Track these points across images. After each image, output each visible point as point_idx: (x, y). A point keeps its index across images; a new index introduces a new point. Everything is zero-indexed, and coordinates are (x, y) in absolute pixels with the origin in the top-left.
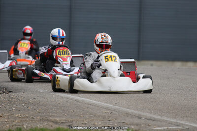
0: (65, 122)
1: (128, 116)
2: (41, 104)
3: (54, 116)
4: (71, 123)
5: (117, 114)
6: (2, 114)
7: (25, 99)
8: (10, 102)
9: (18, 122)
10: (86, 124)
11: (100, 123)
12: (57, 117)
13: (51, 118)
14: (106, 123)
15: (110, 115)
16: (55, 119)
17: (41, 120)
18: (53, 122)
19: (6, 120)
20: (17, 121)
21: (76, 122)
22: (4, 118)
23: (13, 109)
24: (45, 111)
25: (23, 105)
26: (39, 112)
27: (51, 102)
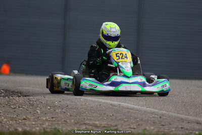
0: (106, 126)
1: (183, 121)
2: (70, 107)
3: (91, 120)
4: (116, 128)
5: (169, 119)
6: (26, 117)
7: (48, 102)
8: (32, 105)
9: (49, 125)
10: (134, 128)
11: (152, 128)
12: (95, 121)
13: (88, 122)
14: (160, 128)
15: (160, 120)
16: (94, 122)
17: (76, 123)
18: (91, 125)
19: (34, 123)
20: (47, 124)
21: (122, 126)
22: (30, 121)
23: (37, 112)
24: (77, 114)
25: (49, 108)
26: (71, 116)
27: (81, 105)
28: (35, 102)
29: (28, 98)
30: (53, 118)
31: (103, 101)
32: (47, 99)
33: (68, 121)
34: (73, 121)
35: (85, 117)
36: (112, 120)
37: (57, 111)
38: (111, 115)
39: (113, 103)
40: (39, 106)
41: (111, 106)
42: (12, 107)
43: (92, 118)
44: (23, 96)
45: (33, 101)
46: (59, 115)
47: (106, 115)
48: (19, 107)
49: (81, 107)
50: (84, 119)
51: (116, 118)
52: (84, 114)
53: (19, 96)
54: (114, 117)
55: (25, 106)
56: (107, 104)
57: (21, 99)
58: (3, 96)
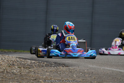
7: (81, 70)
8: (71, 72)
23: (74, 76)
24: (98, 78)
25: (81, 74)
26: (94, 79)
27: (101, 72)
28: (73, 70)
29: (68, 67)
30: (83, 80)
31: (115, 70)
32: (80, 68)
33: (93, 82)
34: (96, 82)
35: (103, 80)
36: (120, 81)
37: (86, 76)
38: (120, 78)
39: (121, 71)
40: (75, 72)
41: (119, 73)
42: (59, 73)
43: (108, 80)
44: (65, 66)
45: (71, 70)
46: (87, 78)
47: (116, 79)
48: (63, 73)
49: (101, 73)
50: (103, 81)
51: (122, 80)
52: (103, 78)
53: (63, 67)
54: (121, 80)
55: (67, 72)
56: (117, 71)
57: (65, 69)
58: (54, 67)
